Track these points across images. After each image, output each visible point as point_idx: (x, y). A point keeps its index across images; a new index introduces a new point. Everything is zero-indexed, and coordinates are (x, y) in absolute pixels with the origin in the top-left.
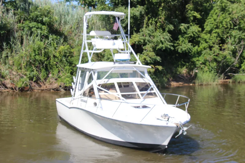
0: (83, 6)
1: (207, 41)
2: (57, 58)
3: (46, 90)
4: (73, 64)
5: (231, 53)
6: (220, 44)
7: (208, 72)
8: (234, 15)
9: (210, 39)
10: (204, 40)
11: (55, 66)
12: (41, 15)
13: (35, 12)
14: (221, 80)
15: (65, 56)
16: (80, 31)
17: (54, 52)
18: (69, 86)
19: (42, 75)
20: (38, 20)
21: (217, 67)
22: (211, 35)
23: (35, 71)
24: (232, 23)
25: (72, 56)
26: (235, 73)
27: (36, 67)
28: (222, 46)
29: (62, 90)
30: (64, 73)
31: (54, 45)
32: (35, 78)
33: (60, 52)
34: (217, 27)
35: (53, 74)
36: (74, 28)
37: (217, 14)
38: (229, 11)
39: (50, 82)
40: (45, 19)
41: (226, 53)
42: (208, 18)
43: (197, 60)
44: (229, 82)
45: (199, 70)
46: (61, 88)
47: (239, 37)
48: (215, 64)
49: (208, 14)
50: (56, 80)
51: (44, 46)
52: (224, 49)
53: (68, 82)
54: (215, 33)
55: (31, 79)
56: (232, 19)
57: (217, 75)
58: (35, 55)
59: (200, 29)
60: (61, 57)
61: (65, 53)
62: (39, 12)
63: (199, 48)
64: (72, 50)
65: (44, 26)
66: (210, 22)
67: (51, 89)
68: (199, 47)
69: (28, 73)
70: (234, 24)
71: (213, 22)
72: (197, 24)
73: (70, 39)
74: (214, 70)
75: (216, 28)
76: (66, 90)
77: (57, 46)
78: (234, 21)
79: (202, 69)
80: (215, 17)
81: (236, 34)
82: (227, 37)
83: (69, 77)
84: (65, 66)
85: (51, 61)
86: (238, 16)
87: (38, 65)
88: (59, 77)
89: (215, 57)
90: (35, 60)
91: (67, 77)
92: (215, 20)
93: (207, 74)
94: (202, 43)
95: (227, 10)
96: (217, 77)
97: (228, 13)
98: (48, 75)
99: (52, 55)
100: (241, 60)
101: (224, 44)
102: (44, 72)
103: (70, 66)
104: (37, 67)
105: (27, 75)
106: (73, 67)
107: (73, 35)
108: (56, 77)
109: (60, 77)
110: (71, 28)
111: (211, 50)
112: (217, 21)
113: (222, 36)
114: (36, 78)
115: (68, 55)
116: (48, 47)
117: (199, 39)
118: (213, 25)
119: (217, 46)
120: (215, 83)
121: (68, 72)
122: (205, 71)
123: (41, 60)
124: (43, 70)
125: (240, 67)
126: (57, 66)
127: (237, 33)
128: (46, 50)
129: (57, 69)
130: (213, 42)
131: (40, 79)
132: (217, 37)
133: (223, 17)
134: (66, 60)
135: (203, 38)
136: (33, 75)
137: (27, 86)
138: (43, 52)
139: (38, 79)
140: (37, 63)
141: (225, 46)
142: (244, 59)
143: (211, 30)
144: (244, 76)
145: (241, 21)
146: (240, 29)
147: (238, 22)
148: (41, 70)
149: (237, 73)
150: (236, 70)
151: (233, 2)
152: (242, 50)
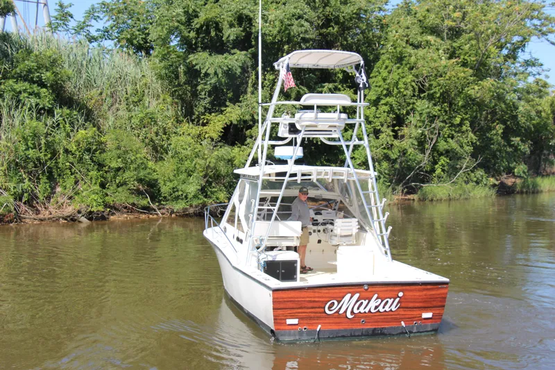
0: (125, 49)
1: (370, 119)
2: (73, 154)
3: (49, 219)
4: (105, 166)
5: (416, 143)
6: (394, 126)
9: (375, 117)
11: (68, 171)
12: (39, 68)
13: (26, 62)
14: (398, 197)
15: (89, 150)
16: (118, 100)
17: (65, 142)
18: (98, 211)
19: (40, 190)
20: (32, 78)
21: (389, 170)
22: (377, 109)
23: (26, 181)
24: (415, 86)
25: (104, 151)
26: (423, 182)
27: (28, 172)
28: (399, 130)
29: (83, 219)
30: (86, 185)
31: (64, 127)
32: (26, 195)
33: (78, 143)
34: (389, 94)
35: (65, 188)
36: (107, 95)
37: (389, 68)
38: (410, 63)
39: (57, 202)
40: (47, 76)
41: (406, 143)
42: (371, 75)
44: (414, 200)
46: (80, 215)
47: (429, 113)
48: (385, 164)
50: (70, 198)
51: (46, 130)
52: (403, 136)
53: (95, 204)
54: (386, 104)
55: (18, 197)
56: (416, 79)
57: (389, 186)
58: (27, 149)
60: (80, 152)
61: (89, 143)
62: (33, 62)
64: (103, 139)
65: (44, 90)
66: (374, 84)
67: (60, 217)
69: (11, 185)
70: (419, 88)
71: (381, 83)
72: (350, 87)
73: (99, 117)
74: (384, 177)
75: (386, 96)
76: (90, 219)
77: (72, 131)
78: (420, 82)
80: (385, 74)
81: (423, 108)
83: (97, 193)
84: (88, 170)
85: (60, 161)
87: (33, 169)
88: (77, 193)
89: (385, 151)
90: (27, 159)
91: (94, 194)
92: (384, 80)
95: (406, 61)
96: (390, 188)
97: (408, 66)
98: (53, 188)
99: (62, 148)
100: (433, 157)
101: (403, 126)
102: (46, 183)
103: (99, 170)
104: (30, 173)
105: (10, 190)
106: (106, 172)
107: (105, 107)
108: (70, 193)
109: (79, 194)
110: (101, 94)
111: (378, 138)
112: (388, 81)
113: (397, 111)
114: (29, 195)
115: (94, 147)
116: (53, 131)
118: (382, 89)
119: (389, 131)
121: (96, 183)
123: (39, 159)
124: (44, 179)
125: (433, 170)
126: (73, 170)
127: (425, 105)
128: (50, 139)
129: (73, 176)
130: (381, 122)
131: (37, 197)
132: (388, 113)
133: (399, 74)
134: (91, 159)
136: (22, 190)
137: (11, 212)
138: (43, 141)
139: (32, 198)
140: (31, 165)
141: (405, 130)
142: (441, 154)
143: (379, 99)
144: (439, 189)
145: (432, 82)
146: (431, 97)
147: (427, 85)
148: (40, 179)
149: (428, 182)
150: (425, 177)
151: (417, 46)
152: (435, 137)
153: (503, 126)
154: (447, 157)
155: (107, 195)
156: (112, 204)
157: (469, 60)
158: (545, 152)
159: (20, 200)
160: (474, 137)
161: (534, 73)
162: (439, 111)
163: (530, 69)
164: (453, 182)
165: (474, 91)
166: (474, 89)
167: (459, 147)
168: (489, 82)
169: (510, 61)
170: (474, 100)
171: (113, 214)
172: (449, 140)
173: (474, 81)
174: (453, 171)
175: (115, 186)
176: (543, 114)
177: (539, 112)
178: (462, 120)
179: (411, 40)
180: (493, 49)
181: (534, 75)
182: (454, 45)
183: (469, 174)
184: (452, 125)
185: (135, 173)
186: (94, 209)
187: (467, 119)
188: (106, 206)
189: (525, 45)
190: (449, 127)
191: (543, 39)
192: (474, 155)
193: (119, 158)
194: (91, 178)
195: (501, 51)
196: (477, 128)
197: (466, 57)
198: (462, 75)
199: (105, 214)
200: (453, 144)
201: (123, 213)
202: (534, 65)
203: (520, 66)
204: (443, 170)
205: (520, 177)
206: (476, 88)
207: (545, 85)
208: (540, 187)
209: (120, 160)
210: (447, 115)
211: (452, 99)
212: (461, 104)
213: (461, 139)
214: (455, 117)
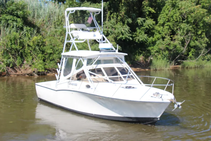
0: (54, 1)
1: (160, 32)
2: (31, 47)
3: (21, 75)
4: (45, 52)
5: (180, 43)
6: (171, 35)
7: (161, 59)
8: (183, 10)
9: (162, 31)
10: (158, 31)
11: (29, 54)
12: (17, 9)
13: (11, 7)
14: (172, 66)
15: (38, 45)
16: (51, 23)
17: (28, 42)
18: (42, 71)
19: (17, 62)
20: (14, 14)
21: (169, 54)
22: (163, 27)
23: (11, 58)
25: (45, 46)
26: (183, 60)
27: (12, 54)
28: (173, 37)
29: (36, 75)
30: (37, 60)
31: (28, 35)
32: (11, 64)
33: (33, 42)
34: (169, 21)
35: (28, 61)
36: (46, 21)
37: (169, 9)
38: (178, 7)
39: (25, 68)
40: (20, 13)
42: (161, 13)
43: (152, 49)
44: (179, 68)
45: (154, 57)
46: (34, 73)
47: (187, 29)
48: (167, 52)
49: (161, 10)
50: (30, 66)
51: (20, 36)
52: (175, 40)
53: (41, 68)
54: (167, 25)
55: (8, 65)
56: (181, 14)
57: (168, 61)
58: (12, 45)
59: (154, 22)
60: (34, 46)
61: (38, 42)
62: (14, 7)
63: (154, 39)
64: (44, 40)
65: (19, 19)
66: (162, 17)
67: (26, 74)
68: (153, 37)
69: (5, 60)
70: (182, 18)
71: (165, 16)
72: (152, 18)
73: (42, 31)
74: (167, 58)
75: (167, 22)
76: (39, 75)
77: (31, 37)
78: (183, 16)
79: (156, 56)
80: (167, 12)
82: (177, 29)
83: (42, 64)
84: (38, 54)
85: (26, 50)
86: (186, 12)
87: (14, 53)
88: (33, 64)
89: (167, 46)
90: (12, 49)
91: (40, 64)
92: (167, 15)
93: (160, 61)
94: (156, 35)
95: (177, 6)
96: (169, 63)
97: (178, 8)
98: (23, 62)
99: (27, 44)
100: (188, 48)
101: (175, 35)
102: (20, 59)
103: (42, 54)
104: (13, 55)
105: (4, 62)
106: (46, 55)
107: (45, 26)
108: (30, 63)
109: (34, 64)
110: (44, 21)
111: (163, 40)
112: (168, 15)
113: (172, 29)
114: (13, 64)
115: (40, 44)
116: (23, 37)
117: (154, 31)
118: (165, 19)
119: (169, 37)
120: (167, 68)
121: (41, 60)
122: (159, 58)
123: (16, 49)
124: (19, 58)
125: (188, 55)
126: (31, 54)
127: (185, 26)
128: (21, 40)
129: (31, 56)
130: (165, 34)
131: (16, 65)
132: (168, 29)
133: (173, 12)
134: (39, 49)
135: (157, 30)
136: (10, 62)
137: (4, 71)
138: (18, 41)
139: (14, 65)
140: (13, 52)
141: (176, 37)
142: (192, 47)
143: (164, 23)
144: (191, 63)
145: (188, 15)
146: (188, 22)
147: (186, 17)
148: (17, 57)
149: (186, 60)
150: (185, 57)
152: (189, 40)
154: (195, 48)
155: (46, 64)
156: (48, 68)
157: (205, 5)
159: (9, 66)
160: (207, 40)
162: (191, 28)
164: (197, 60)
166: (207, 18)
167: (200, 45)
170: (207, 23)
171: (48, 73)
172: (196, 41)
173: (207, 15)
174: (197, 55)
175: (49, 61)
178: (202, 32)
183: (204, 56)
184: (197, 34)
185: (58, 55)
186: (40, 71)
187: (203, 32)
188: (45, 69)
190: (196, 35)
192: (207, 48)
193: (51, 48)
194: (39, 57)
196: (208, 36)
197: (204, 4)
198: (202, 12)
199: (45, 73)
200: (197, 43)
201: (52, 72)
204: (193, 55)
206: (208, 18)
209: (51, 50)
210: (194, 30)
211: (197, 23)
212: (201, 25)
213: (201, 41)
214: (198, 31)
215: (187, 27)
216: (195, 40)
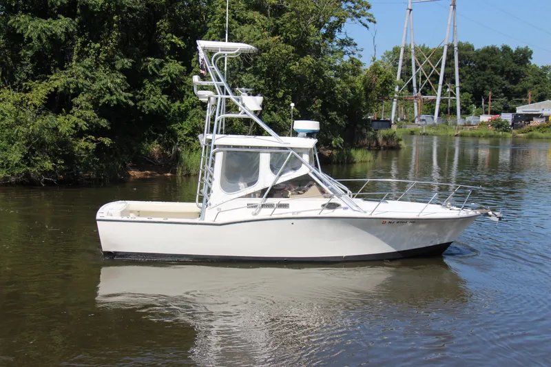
24: (241, 60)
43: (179, 128)
45: (183, 146)
47: (255, 86)
59: (183, 68)
63: (183, 105)
68: (182, 102)
70: (244, 61)
72: (178, 59)
79: (188, 144)
81: (250, 81)
94: (188, 96)
117: (182, 88)
127: (251, 79)
145: (256, 57)
146: (256, 72)
147: (252, 59)
151: (242, 22)
153: (321, 101)
157: (291, 37)
158: (359, 126)
160: (296, 111)
161: (349, 52)
162: (263, 84)
163: (345, 48)
165: (294, 67)
166: (295, 65)
167: (281, 120)
168: (308, 60)
169: (329, 39)
170: (295, 76)
172: (272, 113)
173: (295, 57)
176: (357, 91)
177: (353, 89)
178: (285, 94)
179: (237, 15)
180: (313, 28)
181: (349, 54)
182: (278, 22)
184: (276, 98)
187: (288, 93)
189: (341, 26)
190: (273, 100)
191: (356, 20)
195: (320, 29)
197: (288, 35)
198: (284, 51)
202: (349, 44)
203: (337, 45)
205: (337, 148)
206: (297, 63)
207: (359, 64)
208: (354, 159)
210: (270, 89)
211: (275, 74)
212: (284, 78)
213: (284, 112)
214: (278, 91)
215: (254, 81)
216: (272, 110)
